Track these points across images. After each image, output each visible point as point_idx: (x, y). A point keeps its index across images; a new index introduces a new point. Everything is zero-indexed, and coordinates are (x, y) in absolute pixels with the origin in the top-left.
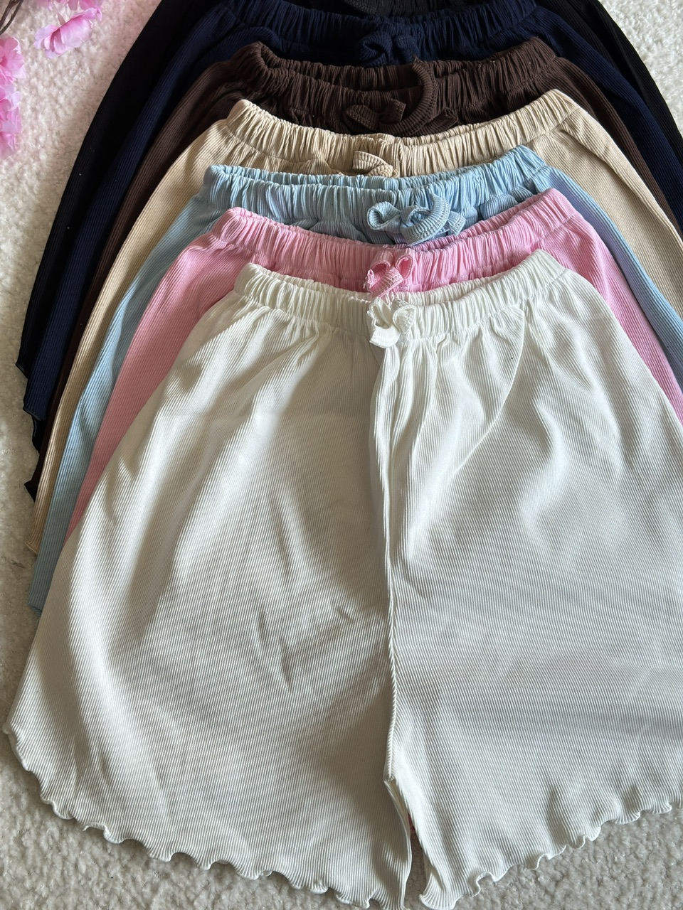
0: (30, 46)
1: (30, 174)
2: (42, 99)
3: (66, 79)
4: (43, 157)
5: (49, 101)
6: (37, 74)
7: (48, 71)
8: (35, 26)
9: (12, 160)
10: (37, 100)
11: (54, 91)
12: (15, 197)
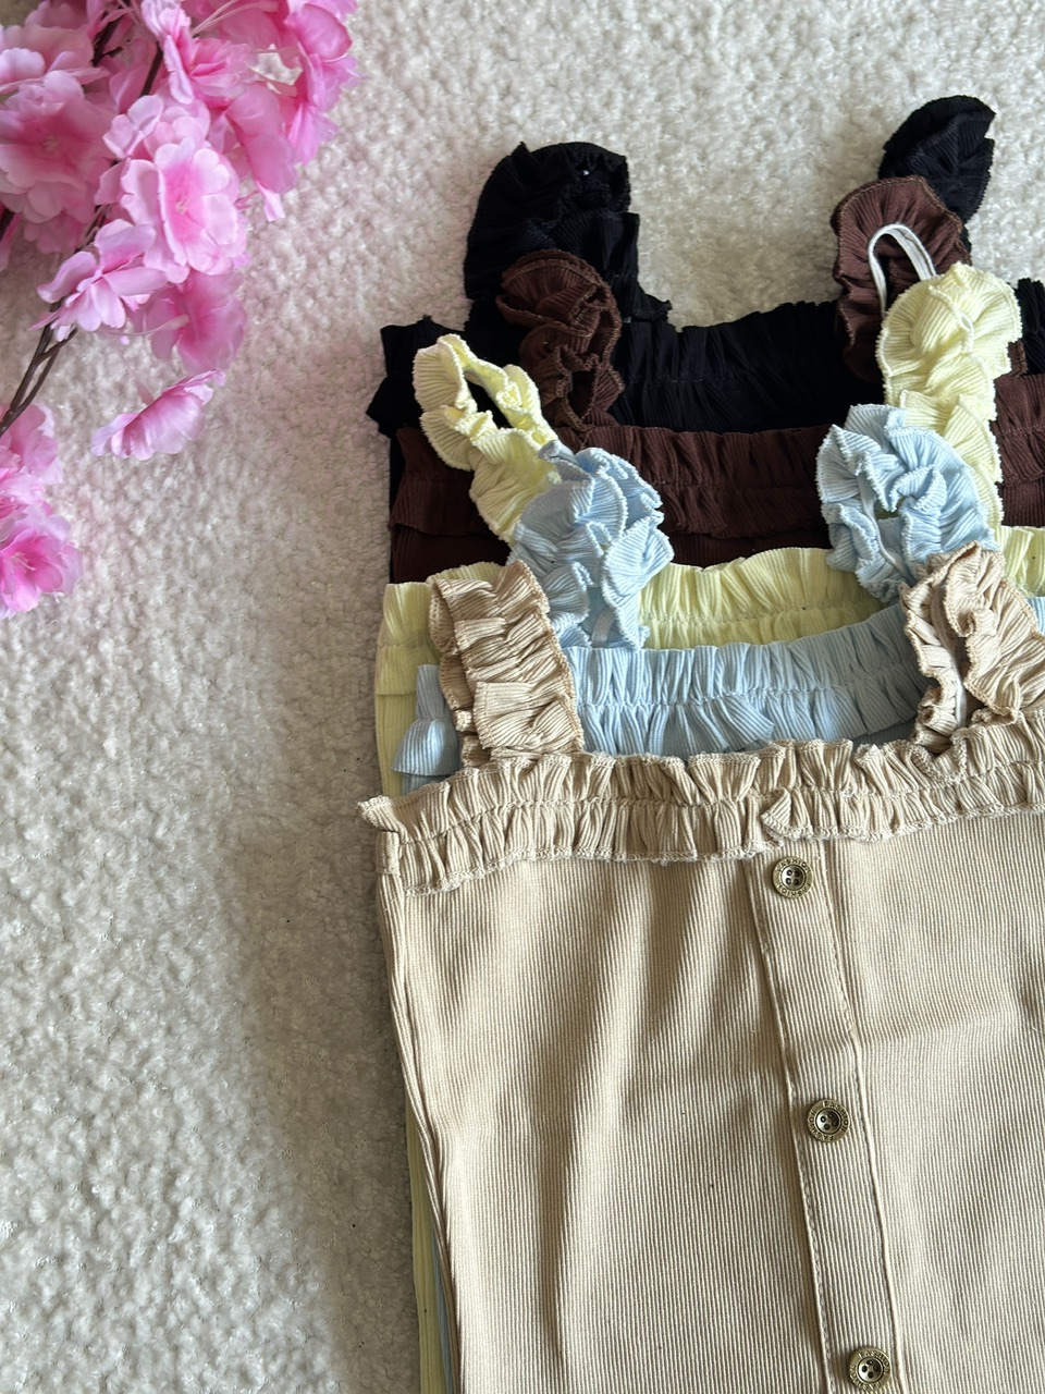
0: (75, 417)
1: (81, 681)
2: (101, 526)
3: (148, 485)
4: (106, 646)
5: (117, 531)
6: (90, 475)
7: (112, 469)
8: (83, 375)
9: (45, 653)
10: (91, 530)
11: (125, 510)
12: (53, 731)
